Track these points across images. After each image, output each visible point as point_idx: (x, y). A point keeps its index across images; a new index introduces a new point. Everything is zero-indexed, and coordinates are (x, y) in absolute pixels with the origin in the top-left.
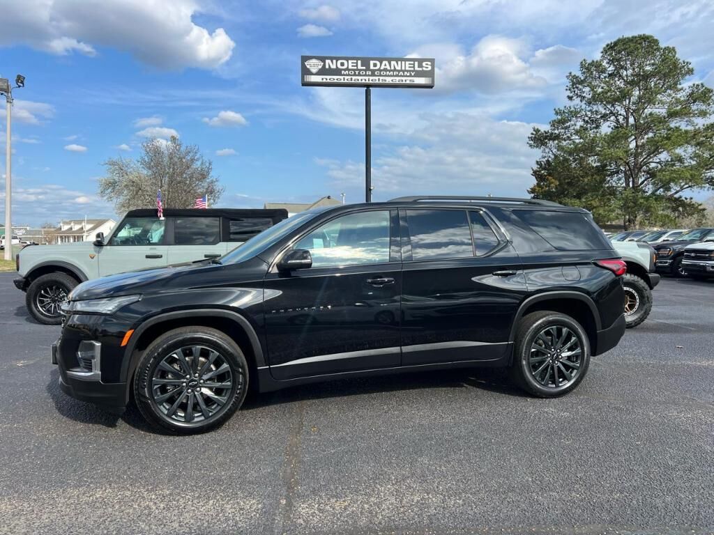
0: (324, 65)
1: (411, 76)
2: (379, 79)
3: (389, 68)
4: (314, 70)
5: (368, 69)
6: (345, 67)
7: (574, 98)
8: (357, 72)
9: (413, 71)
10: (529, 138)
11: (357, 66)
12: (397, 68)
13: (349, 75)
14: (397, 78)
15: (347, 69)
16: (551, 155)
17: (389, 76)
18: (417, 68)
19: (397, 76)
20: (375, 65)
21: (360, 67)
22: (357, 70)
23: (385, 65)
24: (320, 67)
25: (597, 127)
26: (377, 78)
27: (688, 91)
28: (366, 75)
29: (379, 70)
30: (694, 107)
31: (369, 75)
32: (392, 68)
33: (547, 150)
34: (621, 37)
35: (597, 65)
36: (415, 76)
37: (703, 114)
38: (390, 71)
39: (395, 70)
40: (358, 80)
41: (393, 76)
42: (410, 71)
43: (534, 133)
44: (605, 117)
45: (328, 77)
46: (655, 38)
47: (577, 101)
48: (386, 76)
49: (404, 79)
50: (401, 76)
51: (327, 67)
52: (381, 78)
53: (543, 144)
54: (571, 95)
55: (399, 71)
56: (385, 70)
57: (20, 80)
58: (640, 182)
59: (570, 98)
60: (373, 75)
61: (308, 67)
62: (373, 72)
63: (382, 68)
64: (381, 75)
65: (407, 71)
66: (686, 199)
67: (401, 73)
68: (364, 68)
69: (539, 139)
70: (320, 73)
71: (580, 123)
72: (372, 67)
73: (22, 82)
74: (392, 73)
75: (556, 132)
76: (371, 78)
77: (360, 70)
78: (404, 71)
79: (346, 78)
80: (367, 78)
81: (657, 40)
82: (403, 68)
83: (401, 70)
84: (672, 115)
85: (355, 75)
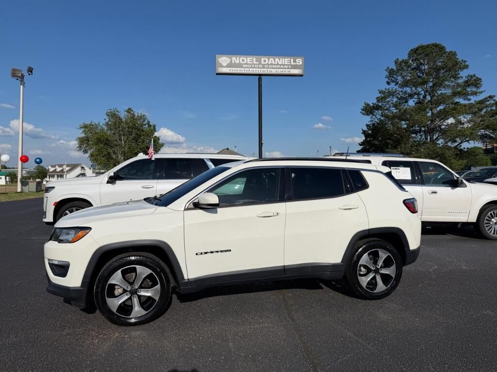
0: (231, 61)
1: (288, 68)
2: (267, 71)
3: (274, 63)
4: (225, 64)
5: (260, 63)
6: (245, 62)
7: (391, 83)
8: (253, 66)
9: (290, 65)
10: (362, 109)
11: (253, 62)
12: (279, 63)
13: (247, 68)
14: (280, 70)
15: (246, 64)
16: (376, 120)
17: (273, 68)
18: (292, 63)
19: (280, 68)
20: (265, 61)
21: (255, 62)
22: (253, 64)
23: (272, 61)
24: (228, 62)
25: (407, 102)
26: (266, 70)
27: (465, 79)
28: (259, 68)
29: (268, 64)
30: (469, 89)
31: (260, 68)
32: (276, 63)
33: (374, 117)
34: (420, 45)
35: (406, 62)
36: (291, 68)
37: (475, 94)
38: (275, 65)
39: (278, 64)
40: (254, 71)
41: (277, 68)
42: (288, 65)
43: (365, 106)
44: (411, 96)
45: (234, 69)
46: (443, 45)
47: (393, 85)
48: (272, 68)
49: (284, 70)
50: (282, 68)
51: (233, 62)
52: (269, 70)
53: (371, 113)
54: (389, 81)
55: (281, 65)
56: (272, 64)
57: (30, 70)
58: (435, 137)
59: (388, 83)
60: (264, 67)
61: (220, 62)
62: (264, 65)
63: (269, 63)
64: (268, 68)
65: (286, 65)
66: (464, 148)
67: (282, 66)
68: (258, 63)
69: (368, 110)
70: (228, 66)
71: (395, 100)
72: (263, 63)
73: (31, 72)
74: (276, 66)
75: (380, 104)
76: (262, 70)
77: (255, 64)
78: (284, 65)
79: (246, 69)
80: (259, 70)
81: (444, 47)
82: (284, 63)
83: (282, 65)
84: (455, 94)
85: (251, 67)
